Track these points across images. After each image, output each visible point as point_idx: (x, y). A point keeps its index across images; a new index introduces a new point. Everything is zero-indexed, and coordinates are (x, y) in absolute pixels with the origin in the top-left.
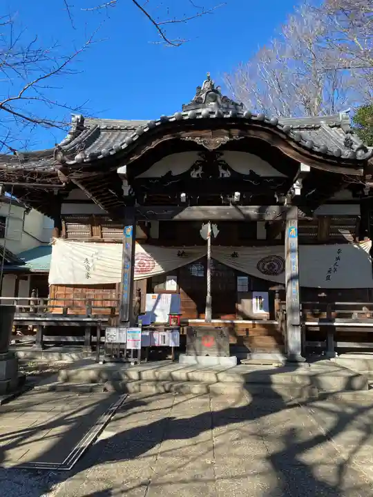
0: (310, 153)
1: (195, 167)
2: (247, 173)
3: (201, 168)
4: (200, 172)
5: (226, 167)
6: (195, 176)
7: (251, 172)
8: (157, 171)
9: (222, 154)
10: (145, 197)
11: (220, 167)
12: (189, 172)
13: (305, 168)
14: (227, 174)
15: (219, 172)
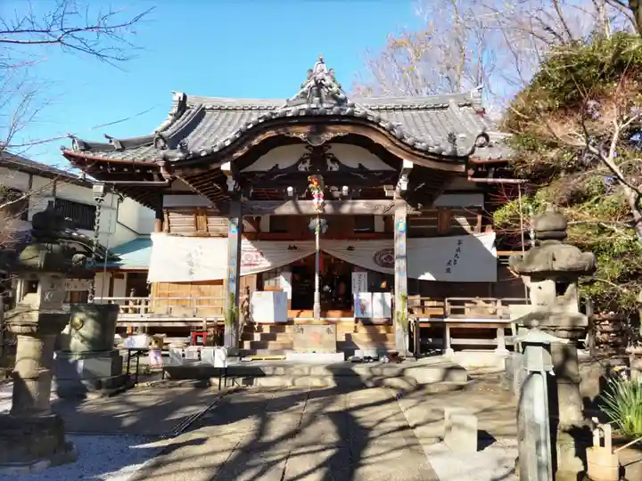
0: (412, 150)
1: (302, 161)
2: (356, 166)
3: (308, 161)
4: (307, 165)
5: (334, 160)
6: (303, 169)
7: (360, 165)
8: (263, 164)
9: (330, 147)
10: (252, 191)
11: (328, 161)
12: (297, 165)
13: (408, 164)
14: (335, 168)
15: (327, 166)
